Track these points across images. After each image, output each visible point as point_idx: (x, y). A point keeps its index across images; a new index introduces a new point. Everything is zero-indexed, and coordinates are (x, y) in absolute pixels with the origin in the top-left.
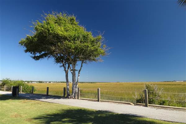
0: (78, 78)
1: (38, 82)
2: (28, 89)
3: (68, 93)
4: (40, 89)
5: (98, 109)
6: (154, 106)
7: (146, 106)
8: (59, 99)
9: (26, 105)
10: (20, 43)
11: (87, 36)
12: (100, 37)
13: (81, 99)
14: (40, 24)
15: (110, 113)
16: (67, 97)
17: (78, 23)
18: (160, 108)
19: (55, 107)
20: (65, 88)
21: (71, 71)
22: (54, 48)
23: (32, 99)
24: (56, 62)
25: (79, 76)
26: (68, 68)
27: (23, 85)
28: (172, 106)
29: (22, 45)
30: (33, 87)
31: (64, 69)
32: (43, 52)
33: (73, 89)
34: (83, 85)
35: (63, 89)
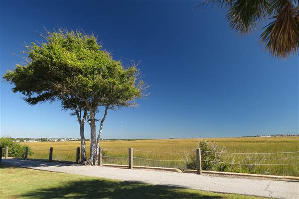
0: (100, 133)
1: (39, 139)
2: (20, 152)
3: (83, 155)
4: (41, 152)
5: (123, 179)
6: (209, 173)
7: (199, 173)
8: (68, 166)
9: (13, 177)
10: (4, 78)
11: (114, 67)
12: (134, 68)
13: (104, 165)
14: (38, 48)
15: (141, 185)
16: (82, 163)
17: (101, 46)
18: (218, 175)
19: (58, 178)
20: (78, 149)
21: (90, 122)
22: (59, 86)
23: (23, 168)
24: (65, 107)
25: (101, 129)
26: (84, 117)
27: (11, 144)
28: (234, 172)
29: (8, 80)
30: (27, 148)
31: (77, 119)
32: (44, 92)
33: (91, 150)
34: (114, 143)
35: (76, 151)
